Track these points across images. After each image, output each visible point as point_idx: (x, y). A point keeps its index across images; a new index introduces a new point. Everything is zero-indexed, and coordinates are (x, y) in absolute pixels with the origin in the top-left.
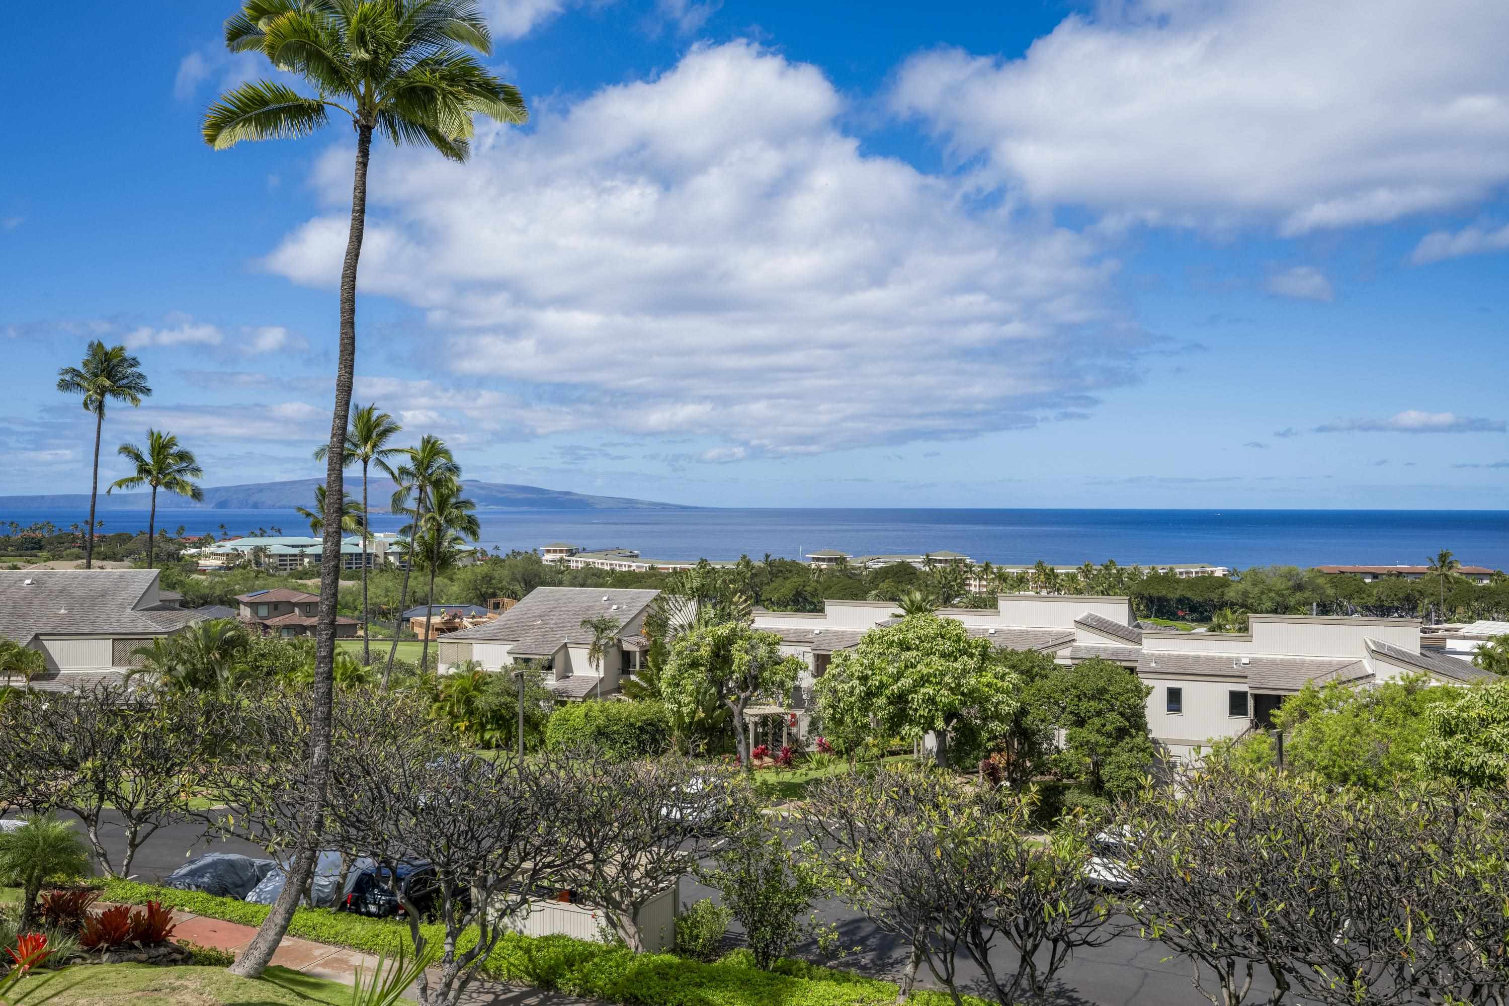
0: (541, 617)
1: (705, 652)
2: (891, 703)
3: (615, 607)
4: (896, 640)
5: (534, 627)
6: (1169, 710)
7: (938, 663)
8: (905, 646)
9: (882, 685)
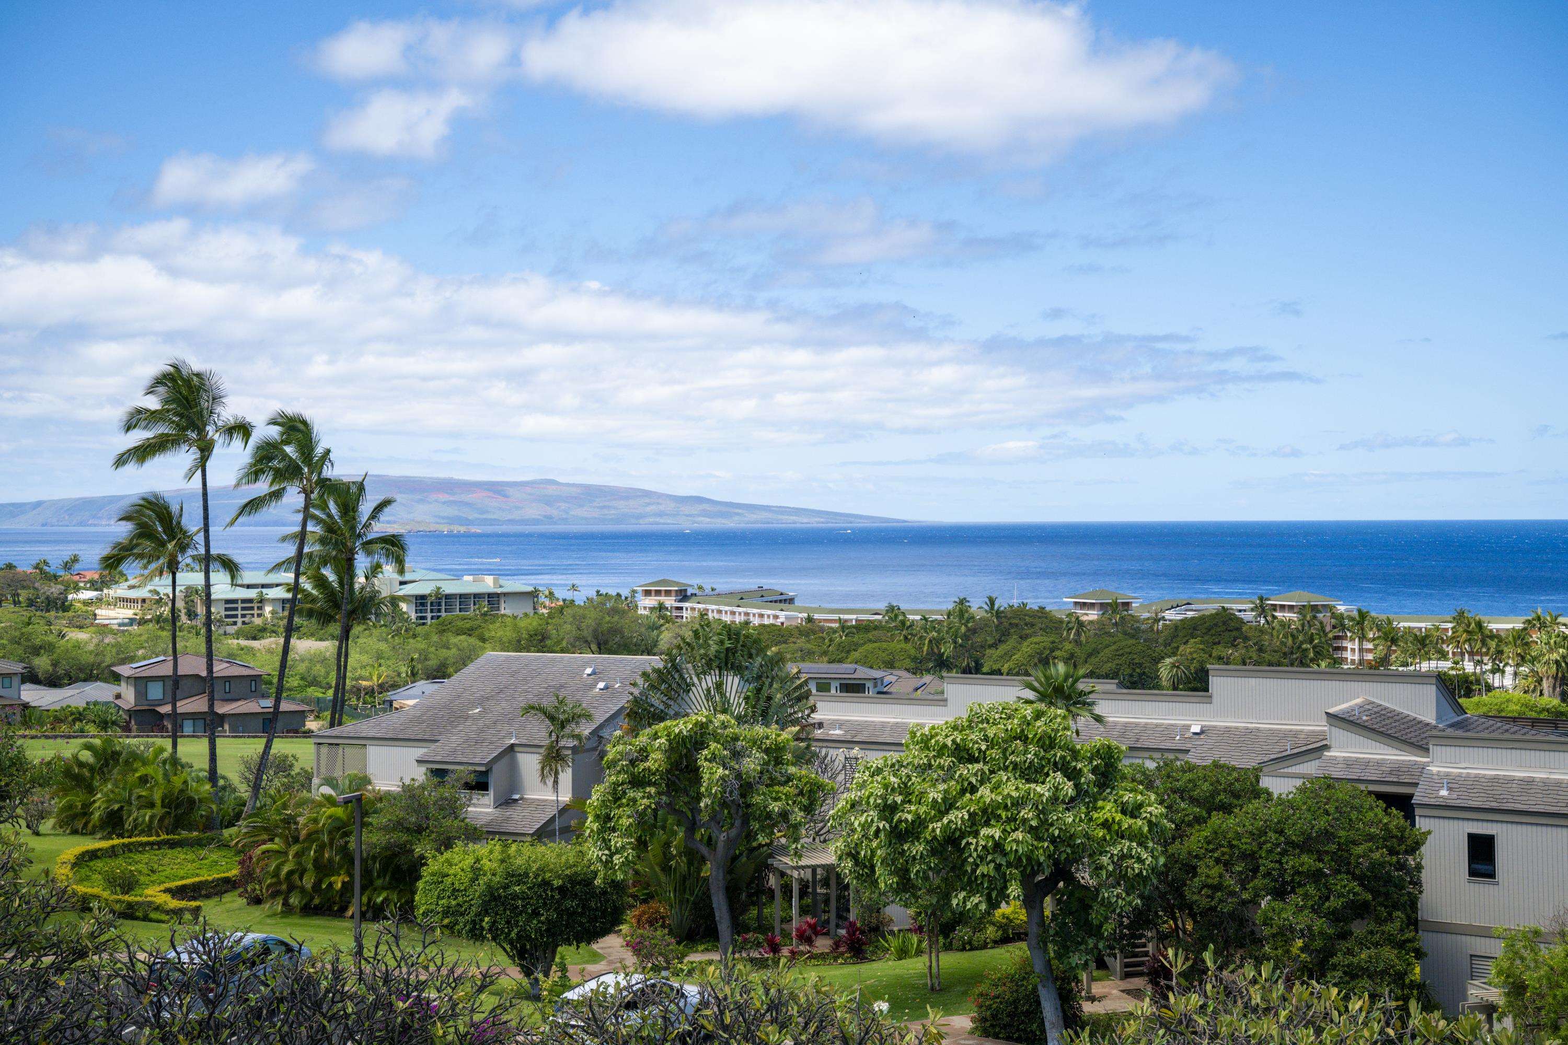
0: (482, 701)
1: (656, 761)
2: (933, 852)
3: (601, 685)
4: (949, 743)
5: (467, 717)
6: (1473, 873)
7: (1012, 787)
8: (963, 754)
9: (920, 823)
